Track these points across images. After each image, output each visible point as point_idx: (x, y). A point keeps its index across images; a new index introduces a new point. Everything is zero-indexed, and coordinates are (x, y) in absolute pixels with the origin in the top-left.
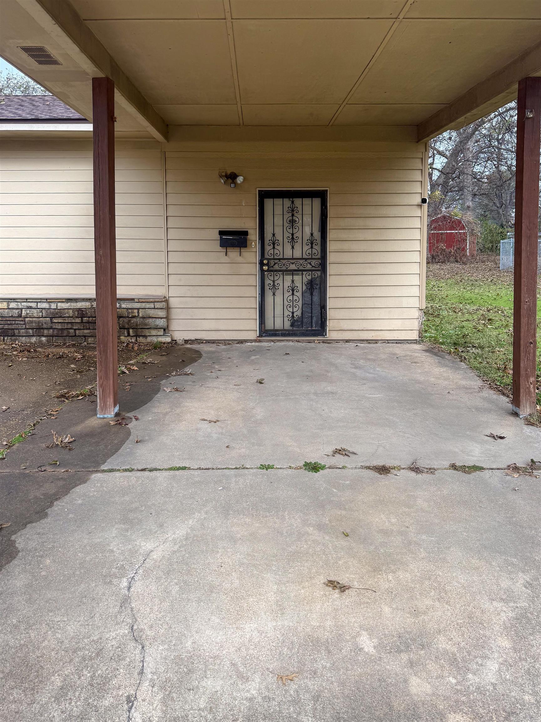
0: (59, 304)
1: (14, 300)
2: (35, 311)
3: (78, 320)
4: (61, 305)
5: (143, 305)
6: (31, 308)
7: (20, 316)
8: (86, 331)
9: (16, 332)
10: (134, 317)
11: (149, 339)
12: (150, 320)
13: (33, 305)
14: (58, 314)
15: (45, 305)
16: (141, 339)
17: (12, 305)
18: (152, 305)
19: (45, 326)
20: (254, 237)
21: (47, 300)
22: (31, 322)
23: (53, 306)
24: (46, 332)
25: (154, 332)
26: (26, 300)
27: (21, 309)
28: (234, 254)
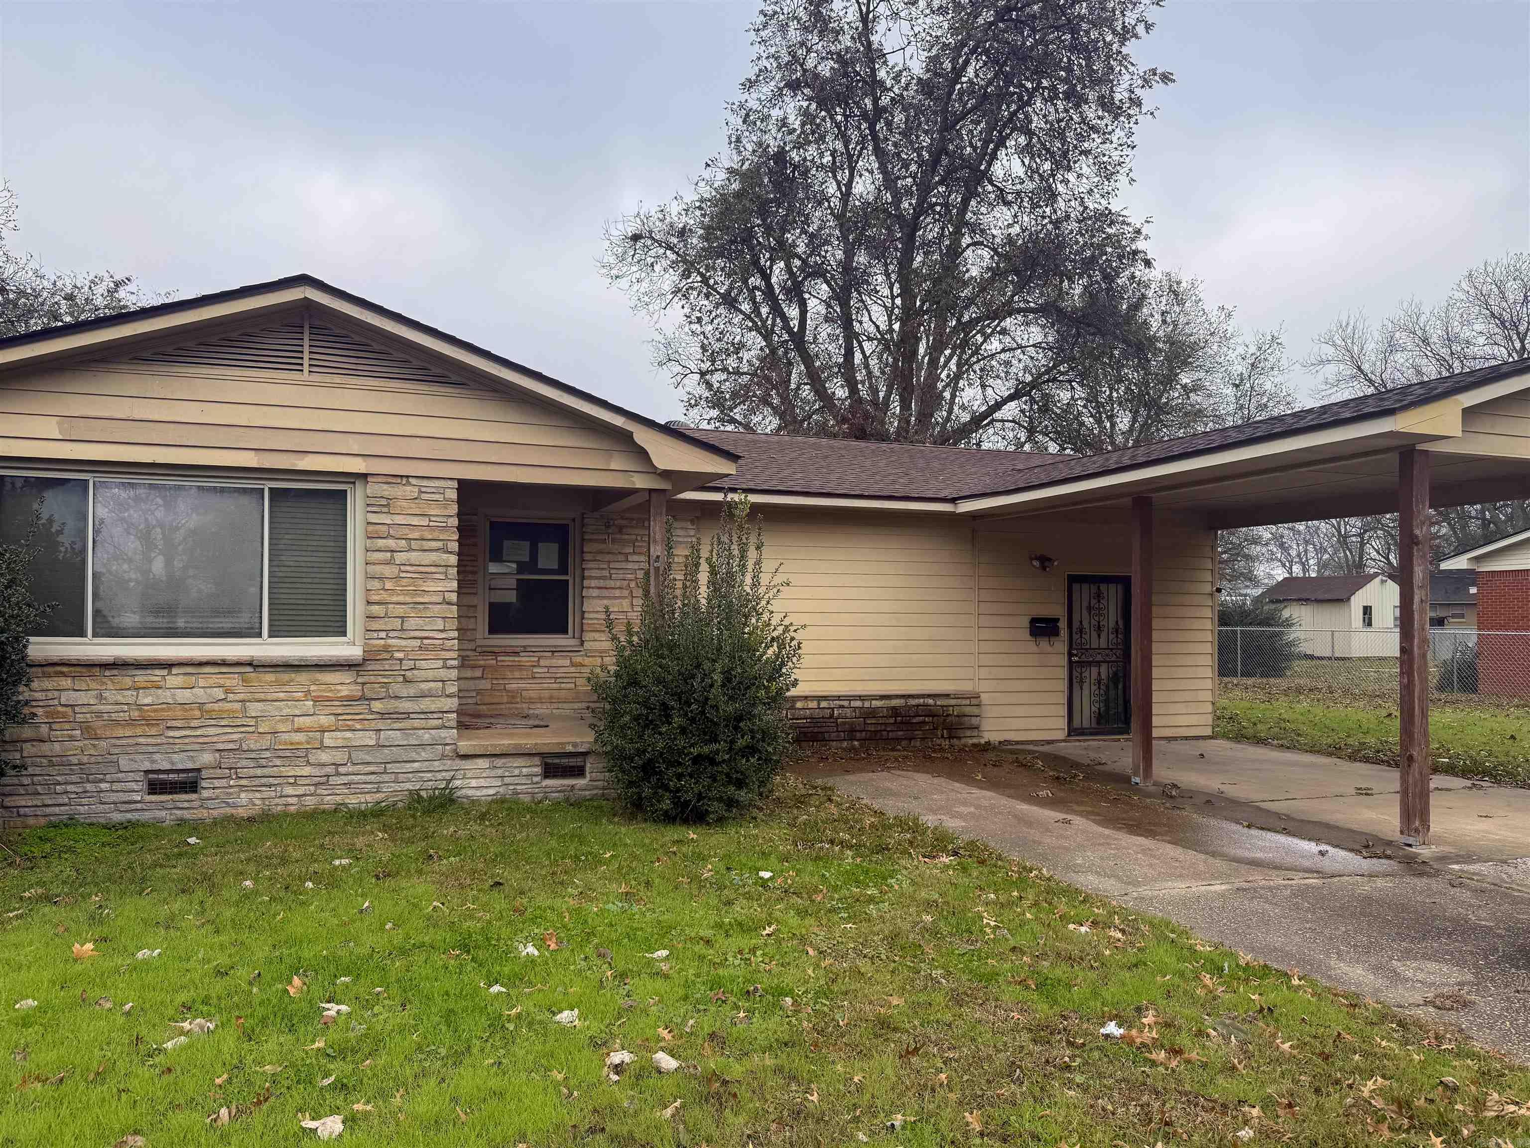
0: (874, 702)
1: (825, 698)
2: (848, 710)
3: (892, 720)
4: (876, 703)
5: (959, 702)
6: (842, 707)
7: (832, 716)
8: (900, 733)
9: (826, 735)
10: (948, 715)
11: (963, 741)
12: (966, 719)
13: (846, 703)
14: (872, 713)
15: (858, 704)
16: (955, 741)
17: (824, 704)
18: (968, 702)
19: (858, 728)
20: (1063, 625)
21: (860, 698)
22: (844, 723)
23: (867, 704)
24: (858, 735)
25: (968, 733)
26: (839, 698)
27: (833, 709)
28: (1044, 644)
